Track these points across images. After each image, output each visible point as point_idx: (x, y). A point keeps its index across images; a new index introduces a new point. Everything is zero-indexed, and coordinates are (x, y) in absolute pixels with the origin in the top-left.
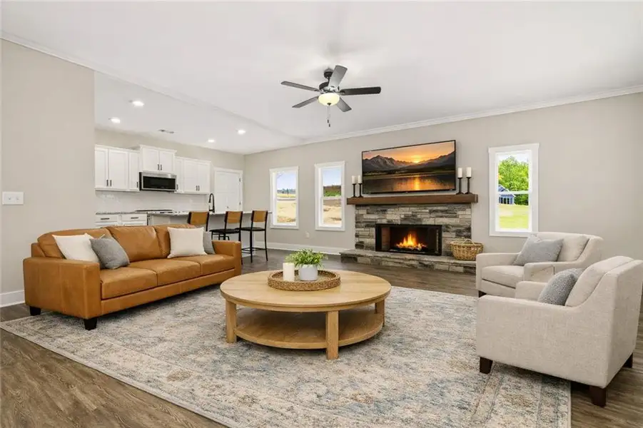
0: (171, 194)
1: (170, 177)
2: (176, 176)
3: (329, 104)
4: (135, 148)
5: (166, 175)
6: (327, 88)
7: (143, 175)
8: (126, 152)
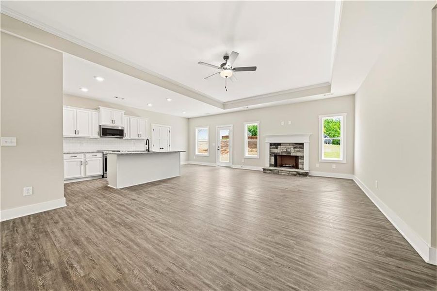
0: (121, 140)
1: (120, 128)
2: (124, 128)
3: (226, 77)
4: (97, 109)
5: (118, 127)
6: (225, 67)
7: (102, 127)
8: (90, 112)
